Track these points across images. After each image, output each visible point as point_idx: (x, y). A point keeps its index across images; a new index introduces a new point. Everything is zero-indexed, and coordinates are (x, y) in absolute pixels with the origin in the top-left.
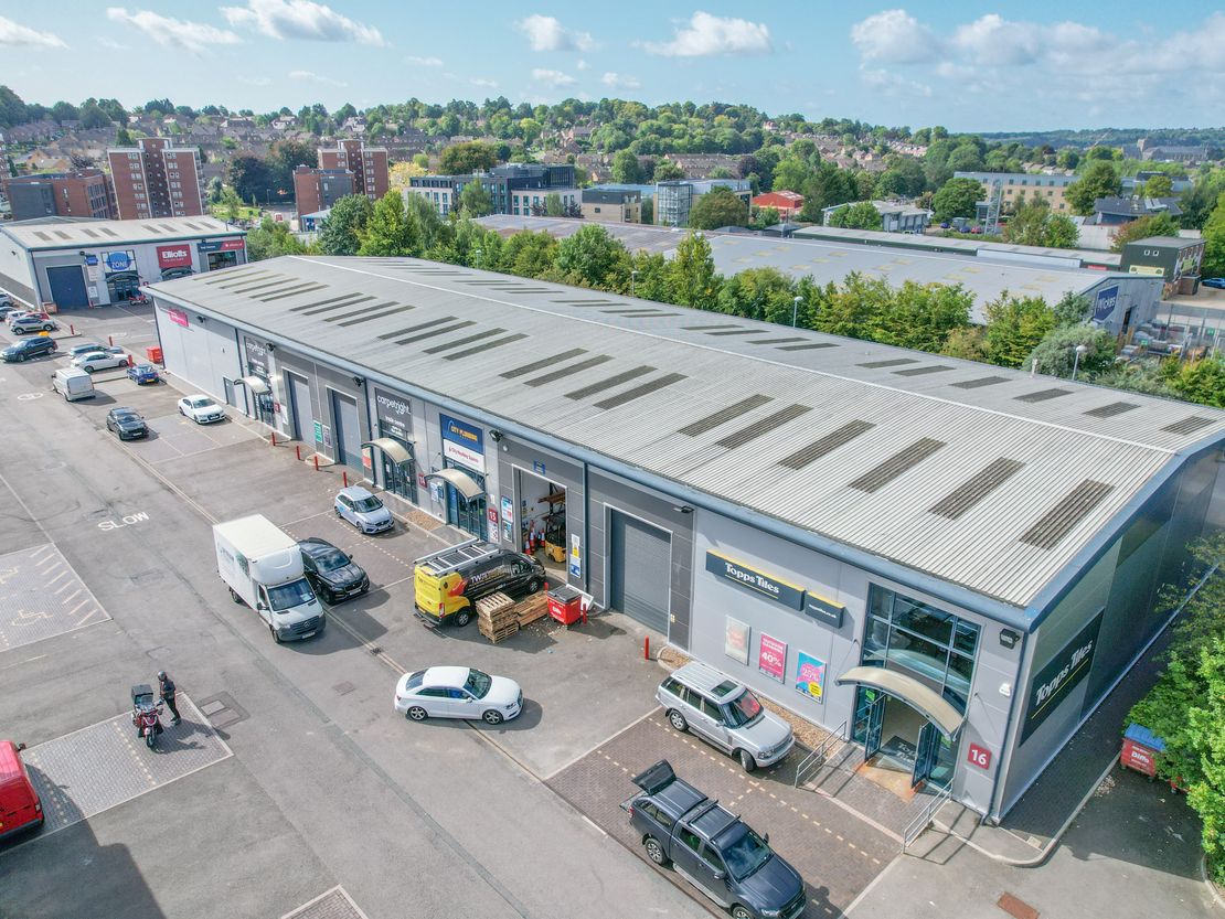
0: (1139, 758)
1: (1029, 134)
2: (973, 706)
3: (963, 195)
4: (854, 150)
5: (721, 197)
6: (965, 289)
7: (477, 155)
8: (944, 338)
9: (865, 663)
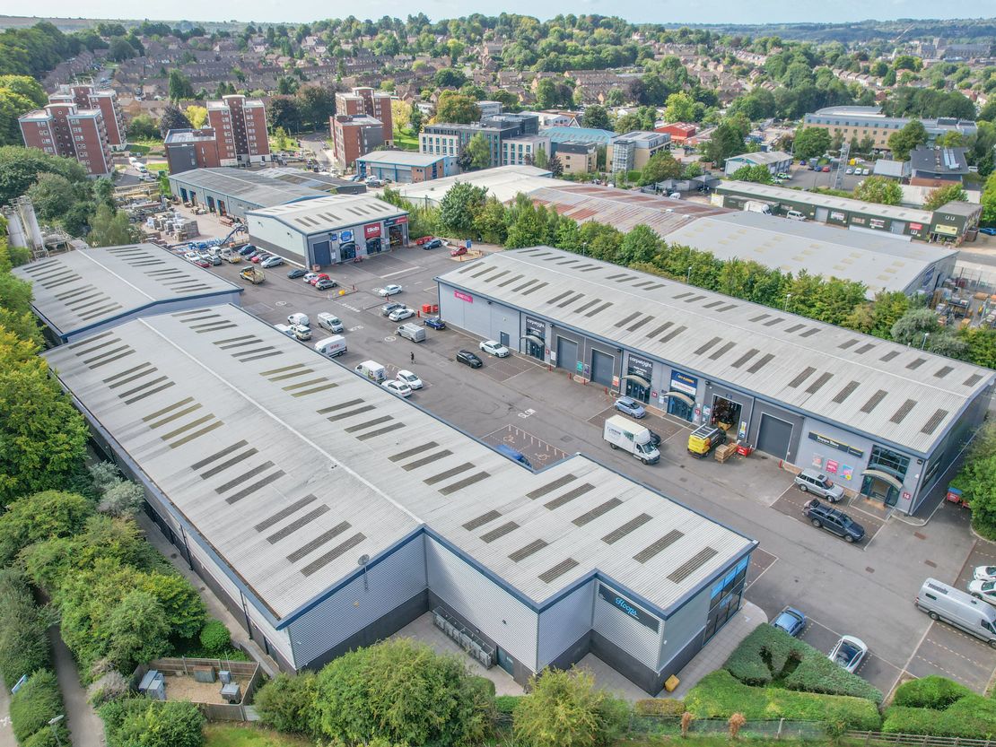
0: (952, 497)
1: (841, 26)
2: (905, 482)
3: (815, 141)
4: (708, 61)
5: (665, 160)
6: (863, 284)
7: (467, 106)
8: (852, 308)
9: (868, 469)
